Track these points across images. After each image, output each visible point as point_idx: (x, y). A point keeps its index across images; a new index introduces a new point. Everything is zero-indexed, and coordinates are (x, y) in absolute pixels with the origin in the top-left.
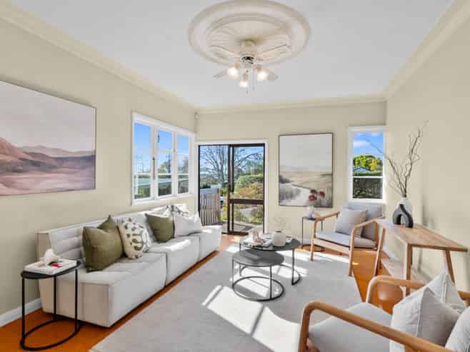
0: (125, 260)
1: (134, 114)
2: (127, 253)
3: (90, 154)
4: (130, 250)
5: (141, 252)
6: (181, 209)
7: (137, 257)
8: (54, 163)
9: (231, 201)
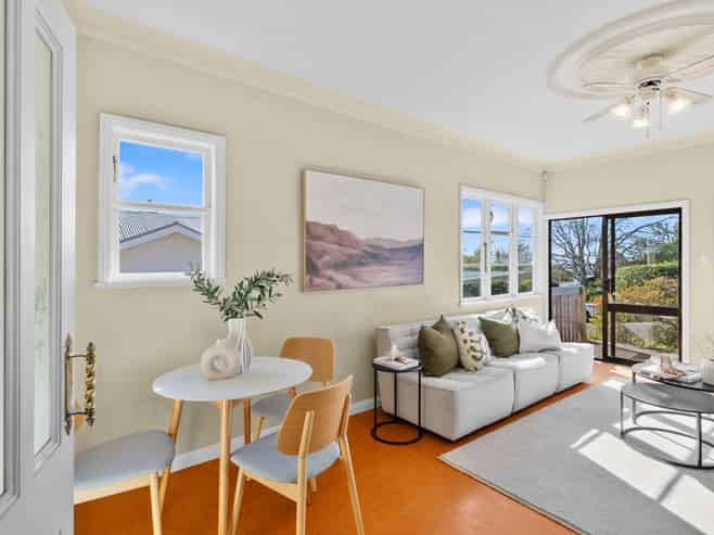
0: (462, 371)
1: (463, 187)
2: (464, 364)
3: (417, 244)
4: (467, 359)
5: (480, 363)
6: (526, 314)
7: (476, 369)
8: (387, 254)
9: (609, 308)
